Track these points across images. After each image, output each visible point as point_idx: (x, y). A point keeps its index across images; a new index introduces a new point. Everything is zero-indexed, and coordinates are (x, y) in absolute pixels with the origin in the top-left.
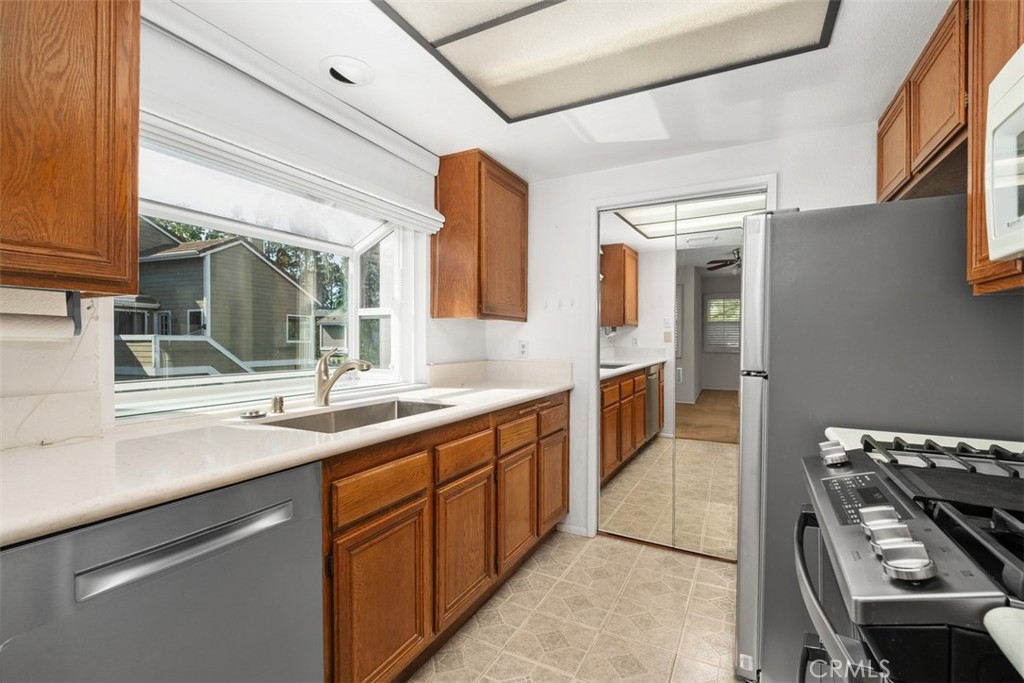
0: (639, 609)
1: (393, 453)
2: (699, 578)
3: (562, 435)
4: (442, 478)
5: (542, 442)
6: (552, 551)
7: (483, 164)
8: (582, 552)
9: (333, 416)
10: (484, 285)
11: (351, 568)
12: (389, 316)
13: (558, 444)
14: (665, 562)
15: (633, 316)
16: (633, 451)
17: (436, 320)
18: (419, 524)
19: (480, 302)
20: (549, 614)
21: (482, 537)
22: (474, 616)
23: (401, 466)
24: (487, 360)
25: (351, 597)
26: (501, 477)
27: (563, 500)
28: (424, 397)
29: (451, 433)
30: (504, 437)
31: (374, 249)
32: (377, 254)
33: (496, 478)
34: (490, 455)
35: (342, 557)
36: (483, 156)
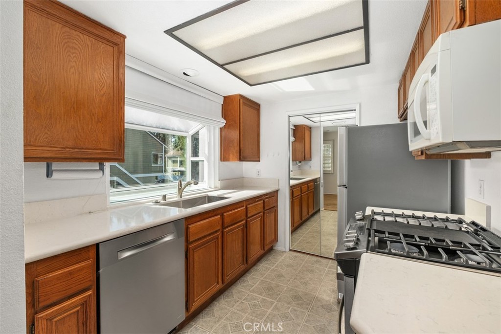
0: (303, 279)
1: (208, 216)
2: (330, 268)
3: (274, 209)
4: (226, 226)
5: (265, 212)
6: (271, 257)
7: (241, 100)
8: (283, 258)
9: (181, 202)
10: (242, 149)
11: (194, 256)
12: (203, 161)
13: (273, 212)
14: (317, 262)
15: (309, 156)
16: (308, 216)
17: (222, 162)
18: (217, 243)
19: (240, 155)
20: (268, 280)
21: (241, 249)
22: (238, 281)
23: (211, 221)
24: (243, 178)
25: (194, 267)
26: (248, 226)
27: (275, 237)
28: (218, 194)
29: (229, 208)
30: (249, 210)
31: (197, 133)
32: (198, 135)
33: (246, 226)
34: (244, 217)
35: (191, 252)
36: (242, 96)
